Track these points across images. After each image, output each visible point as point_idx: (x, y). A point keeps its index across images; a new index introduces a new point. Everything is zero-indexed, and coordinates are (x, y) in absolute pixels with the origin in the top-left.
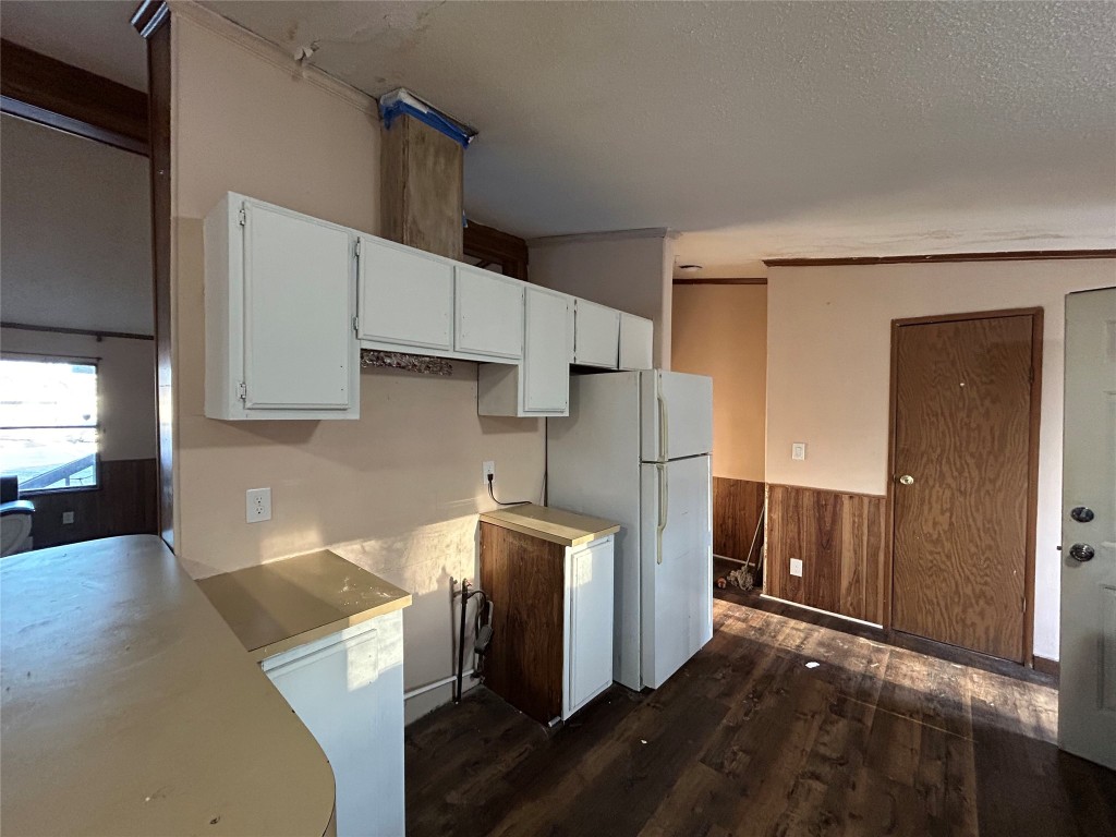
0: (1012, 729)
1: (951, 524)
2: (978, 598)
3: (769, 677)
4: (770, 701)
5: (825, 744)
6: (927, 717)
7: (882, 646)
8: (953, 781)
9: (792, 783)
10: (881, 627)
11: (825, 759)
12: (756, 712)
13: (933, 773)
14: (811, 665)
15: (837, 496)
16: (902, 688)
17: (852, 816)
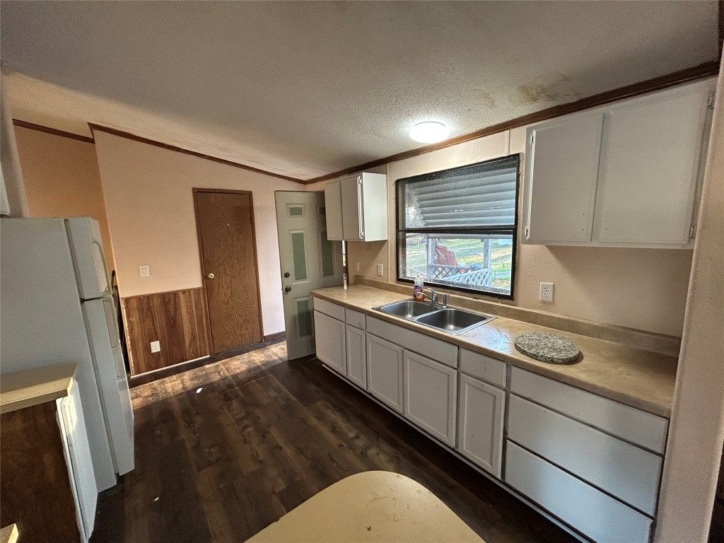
0: (276, 364)
1: (232, 293)
2: (244, 322)
3: (186, 412)
4: (199, 420)
5: (237, 414)
6: (255, 377)
7: (217, 364)
8: (278, 390)
9: (241, 437)
10: (209, 356)
11: (242, 419)
12: (198, 429)
13: (273, 394)
14: (199, 391)
15: (175, 294)
16: (239, 374)
17: (268, 426)
